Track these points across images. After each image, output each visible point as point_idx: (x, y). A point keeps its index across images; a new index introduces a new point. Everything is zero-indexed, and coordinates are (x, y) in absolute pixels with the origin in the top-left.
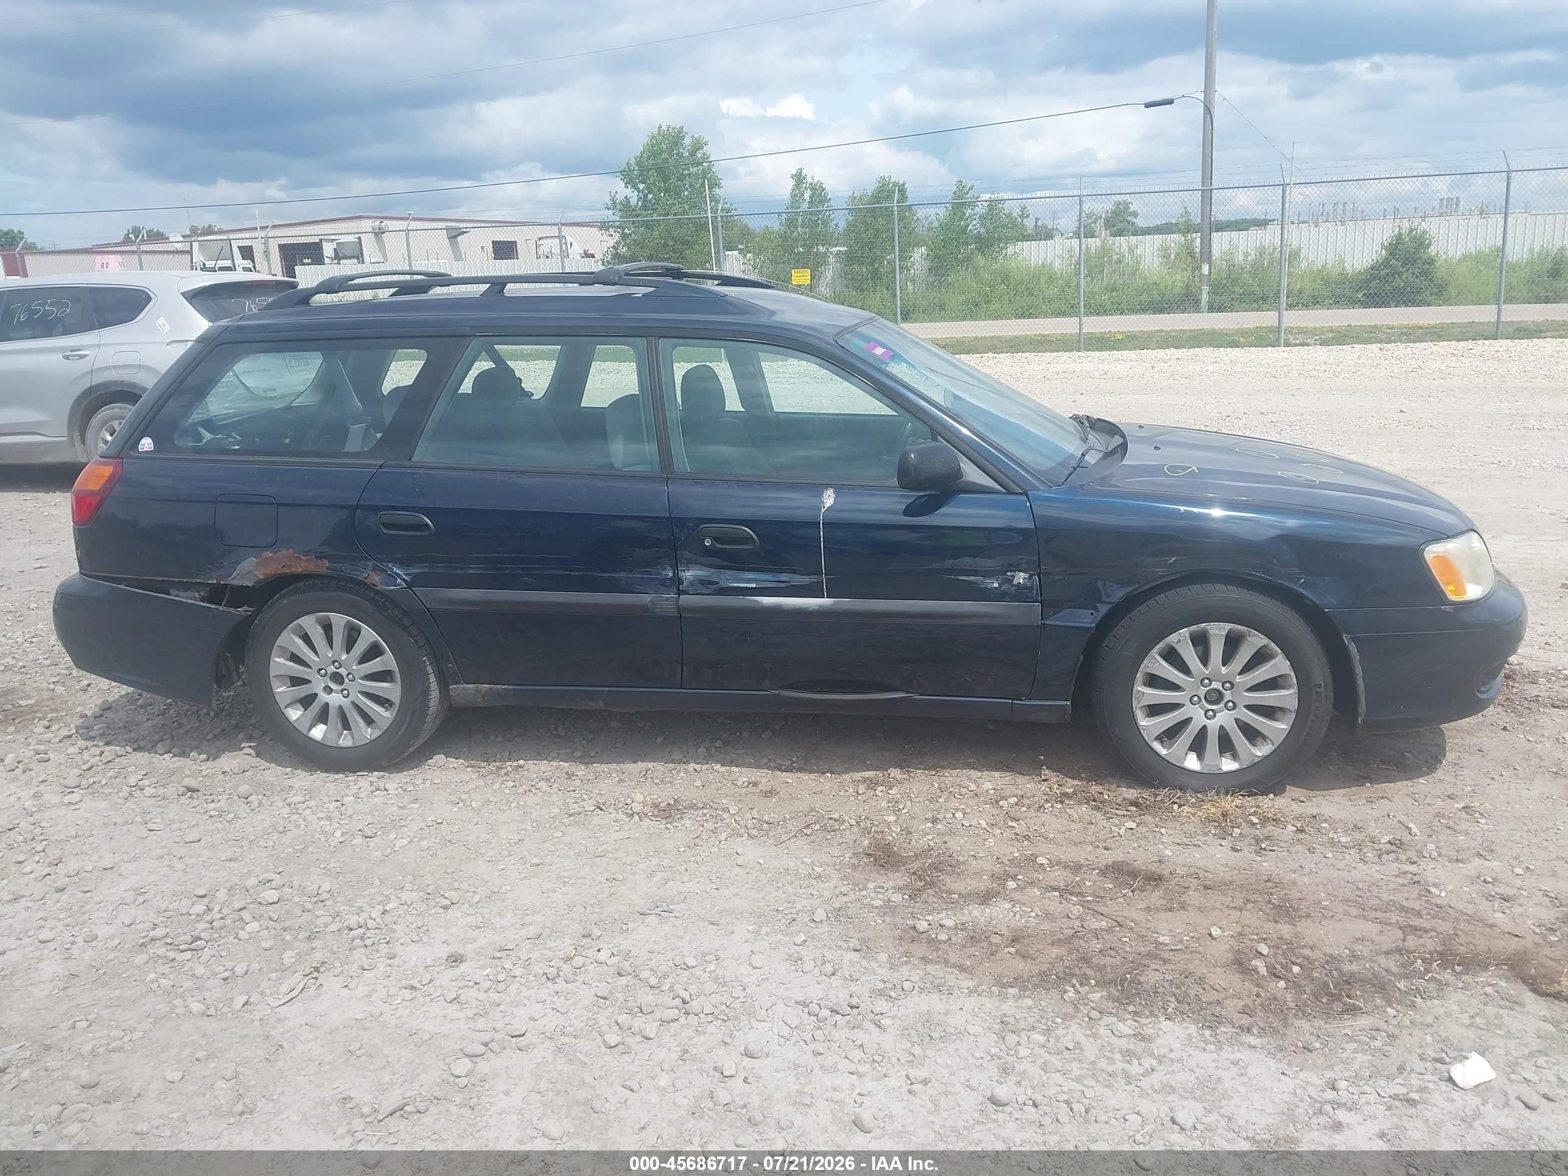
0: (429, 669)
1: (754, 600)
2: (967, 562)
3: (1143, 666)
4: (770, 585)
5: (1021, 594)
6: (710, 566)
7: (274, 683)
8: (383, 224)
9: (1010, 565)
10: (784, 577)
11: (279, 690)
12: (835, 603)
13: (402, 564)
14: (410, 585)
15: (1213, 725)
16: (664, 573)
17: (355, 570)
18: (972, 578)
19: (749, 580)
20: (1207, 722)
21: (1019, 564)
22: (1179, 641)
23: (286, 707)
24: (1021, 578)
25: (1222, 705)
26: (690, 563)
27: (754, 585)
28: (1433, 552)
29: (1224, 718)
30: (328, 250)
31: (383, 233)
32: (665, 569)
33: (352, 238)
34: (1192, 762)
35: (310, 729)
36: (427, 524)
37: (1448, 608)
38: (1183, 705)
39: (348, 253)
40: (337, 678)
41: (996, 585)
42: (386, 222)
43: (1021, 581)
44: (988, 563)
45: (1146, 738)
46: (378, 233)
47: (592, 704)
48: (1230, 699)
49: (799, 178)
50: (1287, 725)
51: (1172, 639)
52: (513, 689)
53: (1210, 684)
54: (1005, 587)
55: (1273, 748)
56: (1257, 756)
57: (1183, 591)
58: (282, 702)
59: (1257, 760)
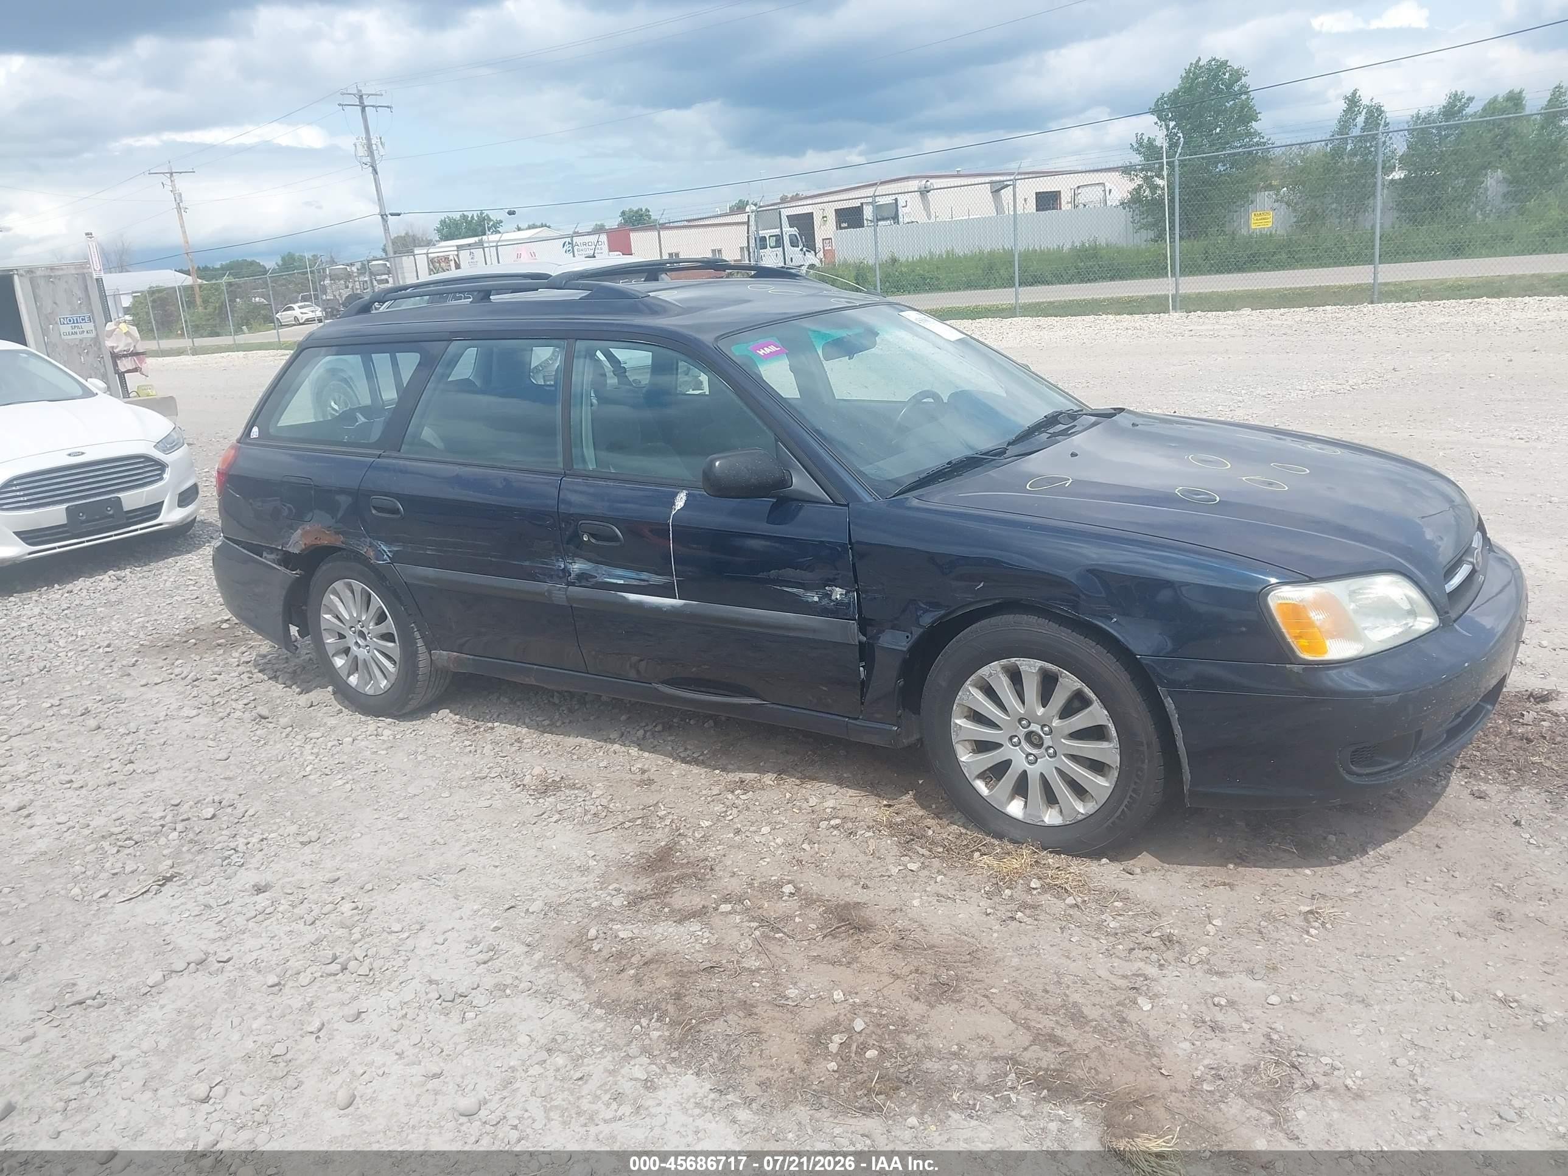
0: (417, 635)
1: (622, 596)
2: (789, 573)
3: (958, 697)
4: (636, 583)
5: (837, 611)
6: (589, 560)
7: (325, 634)
8: (928, 183)
9: (829, 580)
10: (645, 576)
11: (329, 641)
12: (685, 604)
13: (388, 542)
14: (393, 560)
15: (1033, 771)
16: (557, 564)
17: (359, 545)
18: (795, 590)
19: (617, 577)
20: (1028, 767)
21: (836, 579)
22: (991, 675)
23: (333, 656)
24: (838, 593)
25: (1043, 750)
26: (575, 556)
27: (622, 582)
28: (1279, 598)
29: (1045, 766)
30: (868, 213)
31: (928, 192)
32: (558, 561)
33: (889, 200)
34: (1015, 808)
35: (349, 677)
36: (398, 509)
37: (1296, 668)
38: (1001, 745)
39: (885, 215)
40: (362, 635)
41: (816, 599)
42: (931, 181)
43: (838, 597)
44: (807, 576)
45: (967, 775)
46: (924, 192)
47: (527, 679)
48: (1050, 744)
49: (1353, 101)
50: (1110, 783)
51: (984, 671)
52: (473, 659)
53: (1029, 726)
54: (825, 602)
55: (1097, 807)
56: (1079, 813)
57: (994, 620)
58: (330, 651)
59: (1080, 817)
